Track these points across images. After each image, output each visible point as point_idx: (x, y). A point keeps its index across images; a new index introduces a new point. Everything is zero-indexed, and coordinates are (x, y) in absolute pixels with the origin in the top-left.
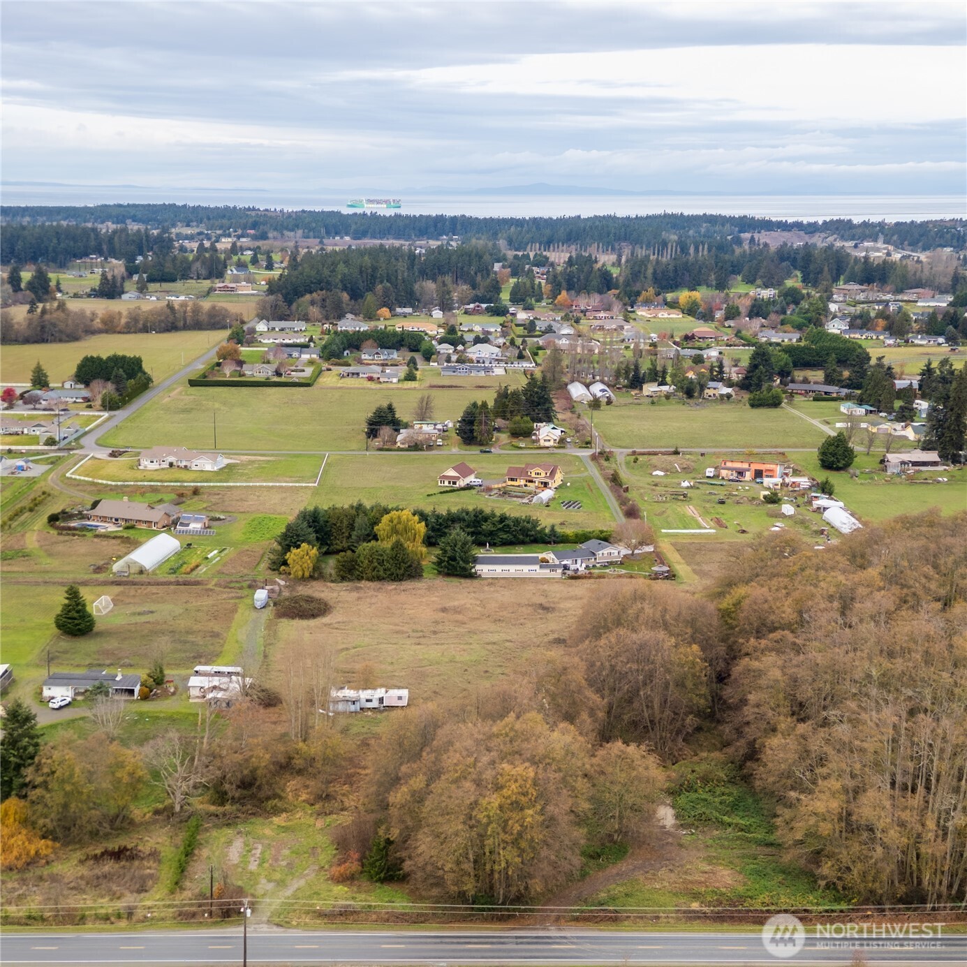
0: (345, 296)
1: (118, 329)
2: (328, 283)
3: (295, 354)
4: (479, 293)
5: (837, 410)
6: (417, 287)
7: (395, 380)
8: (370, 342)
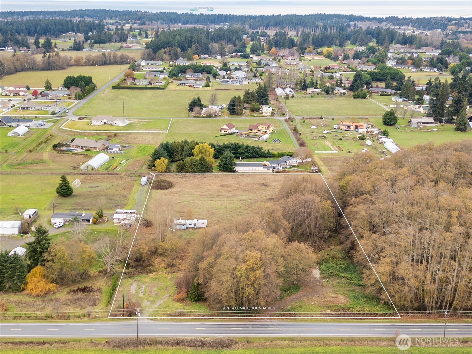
0: (179, 50)
1: (81, 64)
2: (172, 44)
3: (158, 75)
4: (237, 48)
5: (391, 100)
6: (210, 45)
7: (201, 87)
8: (190, 70)
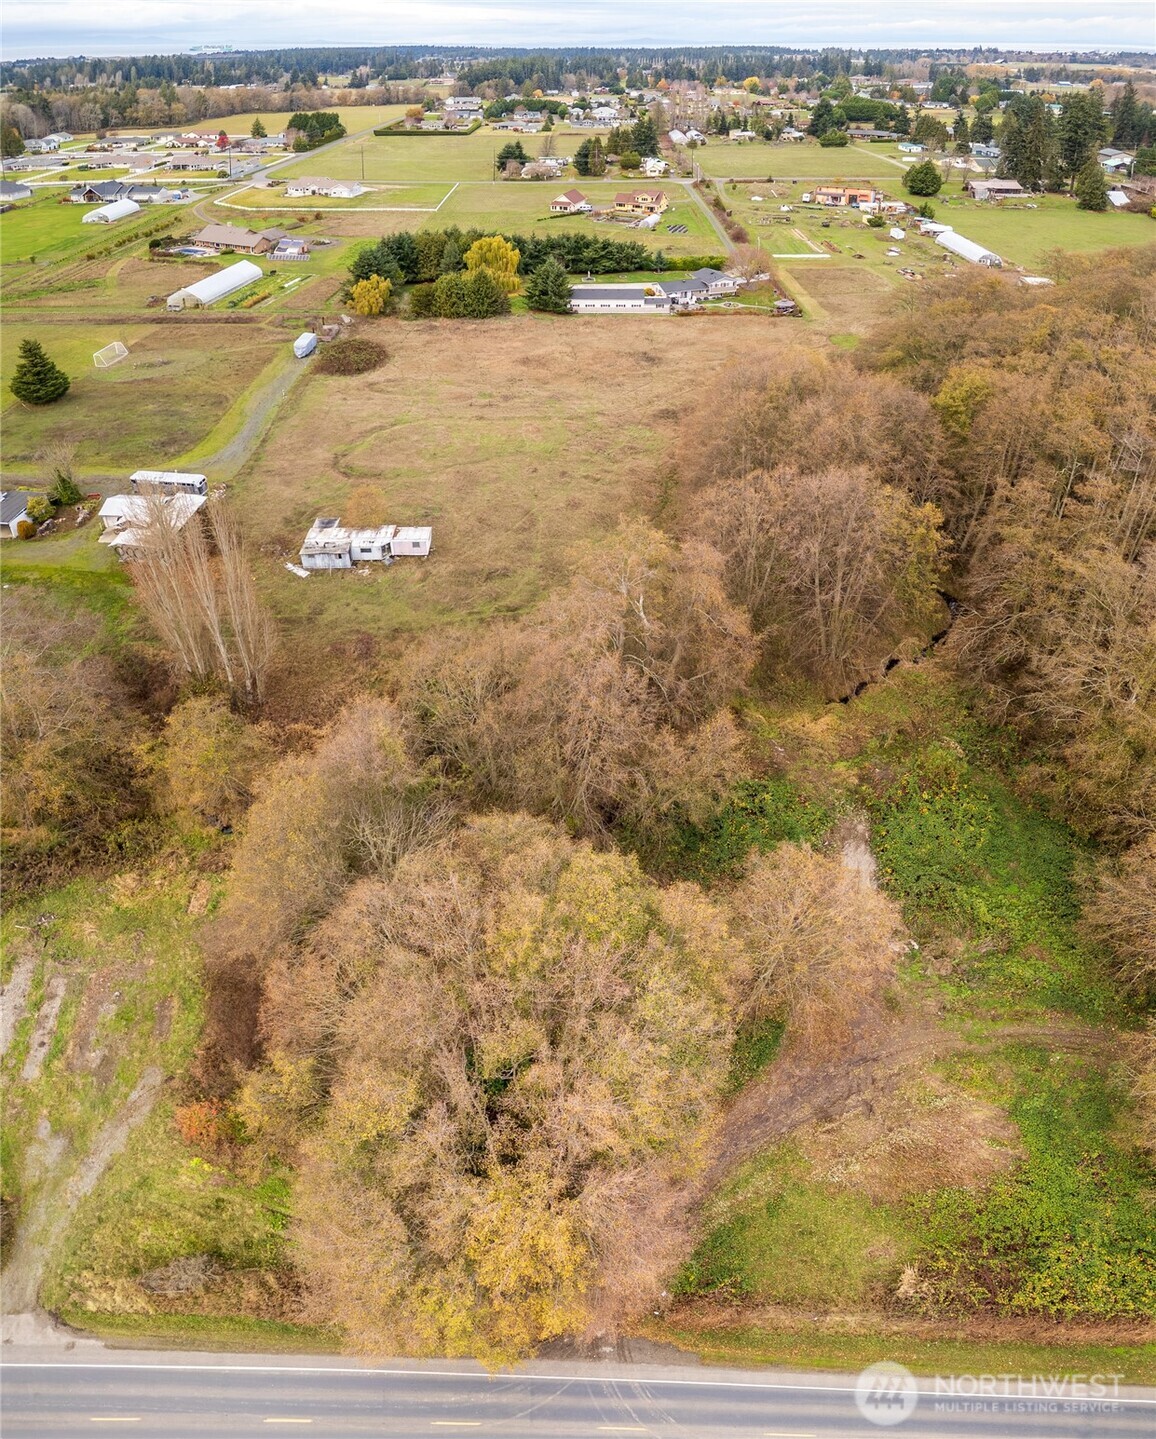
3: (465, 116)
4: (606, 80)
5: (896, 149)
6: (562, 78)
7: (534, 131)
8: (521, 106)
